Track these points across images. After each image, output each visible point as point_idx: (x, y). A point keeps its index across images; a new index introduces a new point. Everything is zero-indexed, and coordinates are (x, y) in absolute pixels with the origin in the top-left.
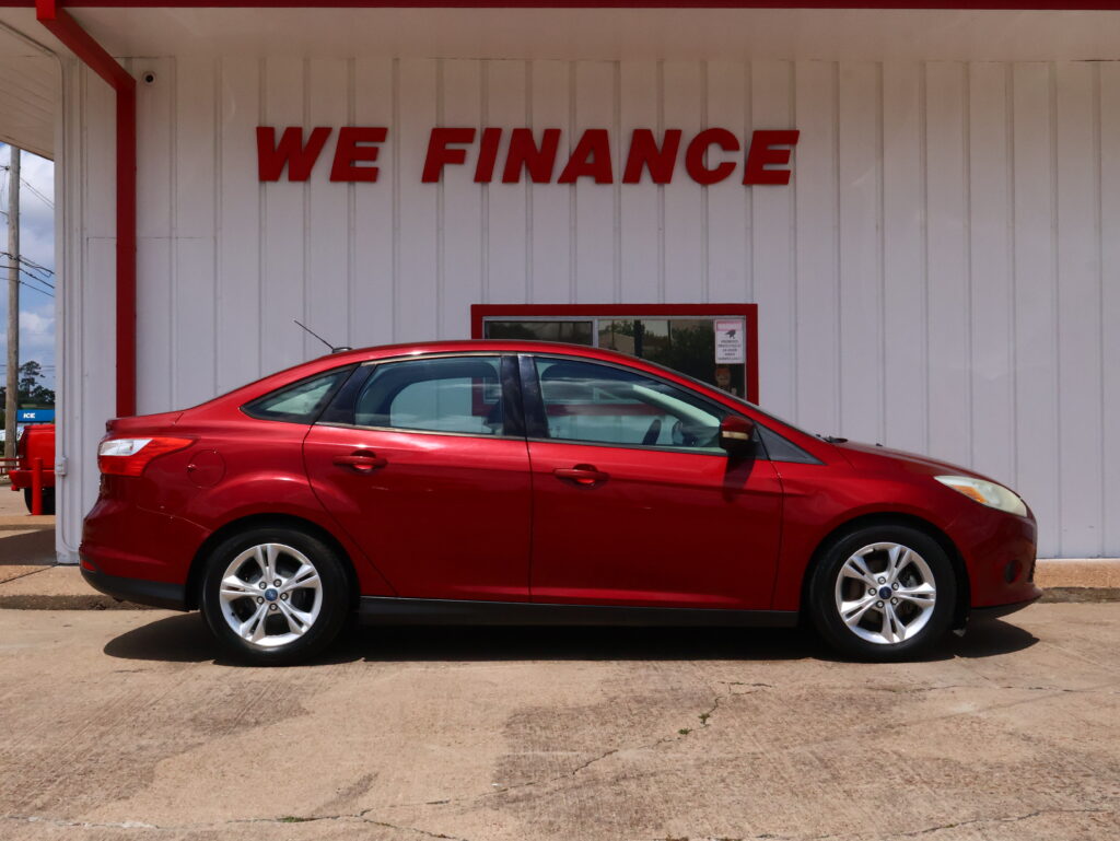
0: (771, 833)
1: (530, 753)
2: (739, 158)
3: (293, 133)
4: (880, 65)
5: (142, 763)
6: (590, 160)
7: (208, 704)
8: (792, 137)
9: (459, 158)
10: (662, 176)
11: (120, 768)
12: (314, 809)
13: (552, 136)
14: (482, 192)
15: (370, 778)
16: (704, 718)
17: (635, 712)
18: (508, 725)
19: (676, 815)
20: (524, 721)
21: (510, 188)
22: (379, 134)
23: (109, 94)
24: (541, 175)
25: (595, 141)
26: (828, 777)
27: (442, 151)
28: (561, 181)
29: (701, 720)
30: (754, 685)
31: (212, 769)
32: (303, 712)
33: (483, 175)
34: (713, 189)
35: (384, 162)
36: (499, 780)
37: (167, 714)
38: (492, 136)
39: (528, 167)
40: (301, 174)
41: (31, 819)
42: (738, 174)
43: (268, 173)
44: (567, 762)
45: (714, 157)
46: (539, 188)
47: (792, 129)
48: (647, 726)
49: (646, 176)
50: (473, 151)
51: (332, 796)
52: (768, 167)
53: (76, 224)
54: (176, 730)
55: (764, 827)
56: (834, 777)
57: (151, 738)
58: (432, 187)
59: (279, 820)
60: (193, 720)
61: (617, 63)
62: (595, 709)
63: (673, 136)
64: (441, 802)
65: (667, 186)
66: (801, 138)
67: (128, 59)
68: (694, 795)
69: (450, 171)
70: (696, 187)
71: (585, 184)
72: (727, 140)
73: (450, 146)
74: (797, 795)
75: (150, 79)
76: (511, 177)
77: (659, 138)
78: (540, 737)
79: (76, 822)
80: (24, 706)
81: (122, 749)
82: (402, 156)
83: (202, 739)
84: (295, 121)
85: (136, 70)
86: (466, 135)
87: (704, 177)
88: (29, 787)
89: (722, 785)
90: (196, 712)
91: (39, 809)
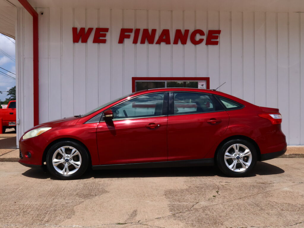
0: (253, 226)
1: (176, 203)
2: (205, 38)
3: (83, 29)
4: (242, 13)
5: (69, 207)
6: (164, 38)
7: (79, 190)
8: (219, 32)
9: (128, 37)
10: (184, 42)
11: (64, 209)
12: (125, 220)
13: (154, 31)
14: (135, 46)
15: (135, 211)
16: (217, 192)
17: (198, 191)
18: (165, 195)
19: (225, 221)
20: (169, 193)
21: (142, 45)
22: (106, 30)
23: (31, 18)
24: (151, 42)
25: (166, 33)
26: (260, 209)
27: (124, 35)
28: (157, 43)
29: (217, 193)
30: (226, 182)
31: (90, 209)
32: (107, 192)
33: (135, 42)
34: (198, 46)
35: (108, 37)
36: (171, 211)
37: (69, 193)
38: (137, 31)
39: (147, 39)
40: (85, 41)
41: (46, 225)
42: (204, 42)
43: (75, 40)
44: (187, 206)
45: (198, 37)
46: (150, 45)
47: (219, 30)
48: (203, 195)
49: (179, 42)
50: (132, 35)
51: (127, 217)
52: (212, 40)
53: (22, 54)
54: (74, 197)
55: (251, 224)
56: (262, 209)
57: (68, 200)
58: (121, 45)
59: (116, 224)
60: (77, 194)
61: (172, 11)
62: (187, 190)
63: (187, 31)
64: (159, 218)
65: (185, 45)
66: (221, 32)
67: (36, 8)
68: (227, 215)
69: (126, 40)
70: (193, 45)
71: (163, 44)
72: (201, 33)
73: (126, 34)
74: (255, 214)
75: (42, 14)
76: (143, 42)
77: (183, 32)
78: (176, 198)
79: (59, 226)
80: (27, 191)
81: (61, 203)
82: (113, 36)
83: (83, 200)
84: (83, 26)
85: (38, 11)
86: (130, 30)
87: (195, 43)
88: (40, 215)
89: (232, 212)
90: (77, 192)
91: (47, 222)
